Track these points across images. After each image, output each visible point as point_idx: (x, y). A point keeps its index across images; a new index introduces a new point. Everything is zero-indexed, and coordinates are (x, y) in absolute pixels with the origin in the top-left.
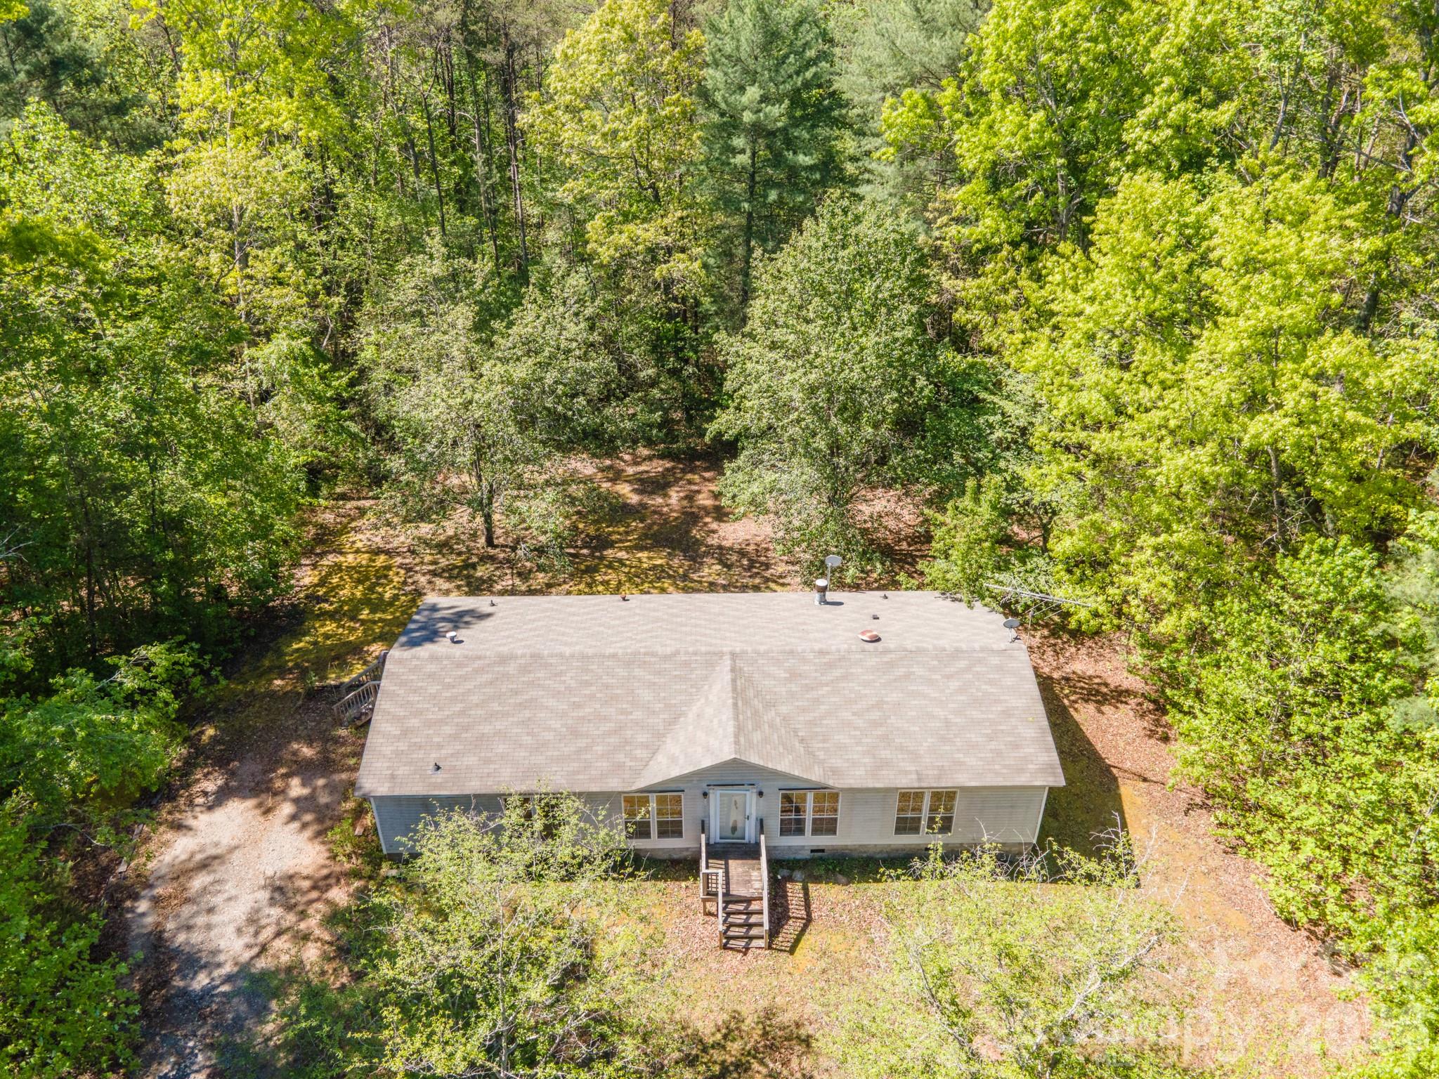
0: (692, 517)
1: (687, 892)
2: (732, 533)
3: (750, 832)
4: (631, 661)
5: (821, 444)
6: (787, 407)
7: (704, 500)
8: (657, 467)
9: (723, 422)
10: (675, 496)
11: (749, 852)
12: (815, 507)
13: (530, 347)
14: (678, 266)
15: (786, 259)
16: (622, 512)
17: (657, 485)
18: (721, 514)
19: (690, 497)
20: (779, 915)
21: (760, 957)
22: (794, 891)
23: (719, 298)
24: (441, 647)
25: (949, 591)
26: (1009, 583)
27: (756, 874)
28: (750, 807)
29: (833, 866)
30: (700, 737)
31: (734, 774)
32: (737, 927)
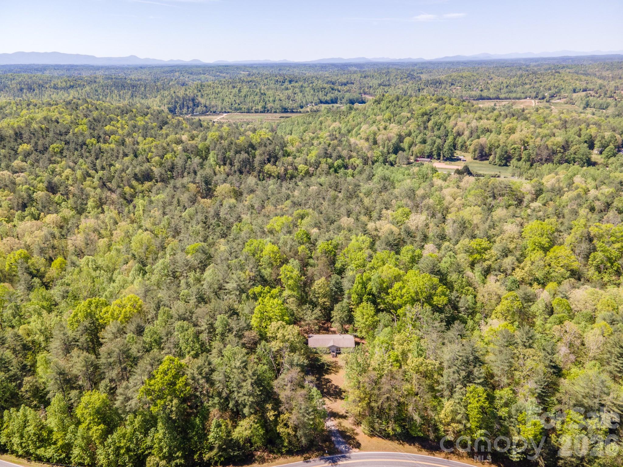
0: (328, 327)
1: (330, 355)
2: (332, 329)
3: (334, 351)
4: (325, 339)
5: (340, 321)
8: (324, 322)
9: (332, 319)
10: (326, 325)
12: (340, 327)
13: (316, 313)
14: (327, 303)
15: (337, 305)
16: (321, 327)
17: (324, 324)
18: (331, 327)
19: (328, 325)
20: (336, 356)
23: (331, 306)
24: (311, 338)
25: (350, 334)
27: (335, 354)
28: (334, 349)
29: (339, 353)
30: (331, 344)
31: (333, 346)
32: (333, 357)
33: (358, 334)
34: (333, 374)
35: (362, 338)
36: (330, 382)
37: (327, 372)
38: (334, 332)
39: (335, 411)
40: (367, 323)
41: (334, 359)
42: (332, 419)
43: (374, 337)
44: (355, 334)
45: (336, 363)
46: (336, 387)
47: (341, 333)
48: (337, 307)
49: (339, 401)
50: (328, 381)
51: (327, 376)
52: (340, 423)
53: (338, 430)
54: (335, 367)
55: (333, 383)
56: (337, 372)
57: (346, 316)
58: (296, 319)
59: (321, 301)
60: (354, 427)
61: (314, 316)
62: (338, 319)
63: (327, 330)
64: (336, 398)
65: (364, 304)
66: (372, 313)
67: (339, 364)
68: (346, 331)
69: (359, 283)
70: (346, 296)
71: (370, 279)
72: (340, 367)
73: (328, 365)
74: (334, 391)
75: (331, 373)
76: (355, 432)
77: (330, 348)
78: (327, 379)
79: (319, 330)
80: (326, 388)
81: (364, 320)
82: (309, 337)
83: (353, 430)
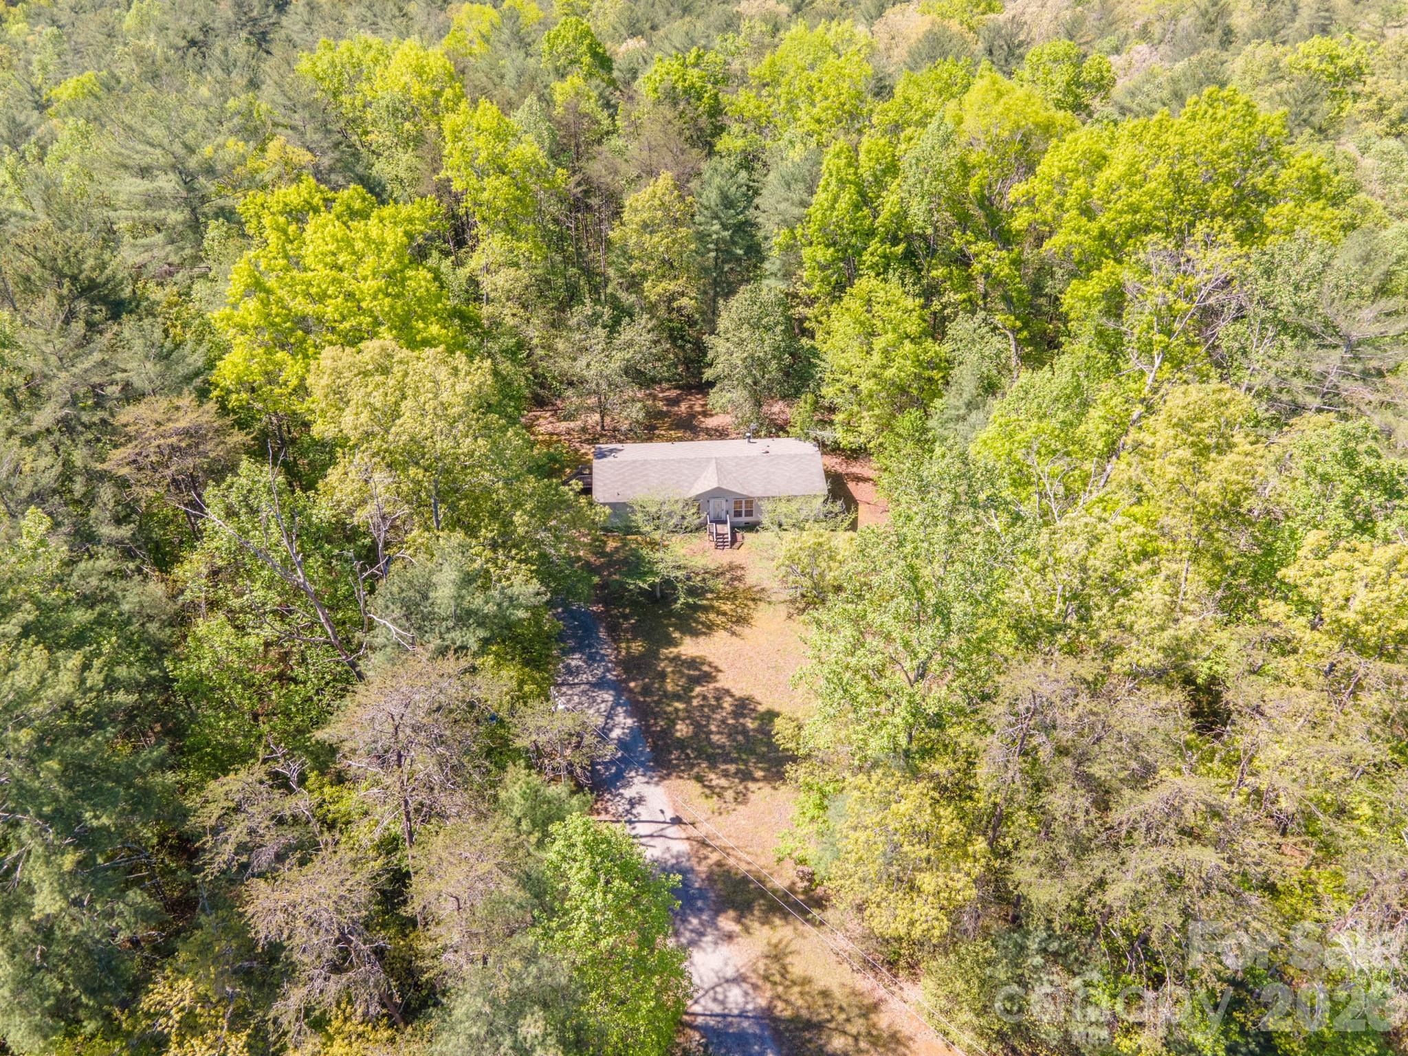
0: (692, 416)
1: (704, 535)
2: (710, 422)
3: (723, 515)
4: (679, 461)
5: (749, 381)
6: (736, 367)
7: (698, 408)
8: (673, 393)
9: (708, 374)
10: (683, 407)
11: (725, 522)
12: (748, 408)
13: (630, 344)
14: (684, 301)
15: (733, 302)
16: (660, 415)
17: (675, 402)
18: (705, 414)
19: (691, 407)
20: (734, 540)
21: (727, 550)
22: (739, 536)
23: (703, 313)
24: (610, 459)
25: (798, 438)
26: (820, 433)
27: (726, 529)
28: (723, 506)
29: (752, 527)
30: (706, 482)
31: (718, 493)
32: (720, 542)
33: (837, 434)
34: (720, 636)
35: (857, 454)
36: (707, 678)
37: (691, 623)
38: (721, 434)
39: (741, 863)
40: (889, 373)
41: (726, 557)
42: (727, 922)
43: (923, 441)
44: (827, 434)
45: (734, 573)
46: (743, 706)
47: (756, 434)
48: (732, 311)
49: (760, 793)
50: (700, 673)
51: (689, 648)
52: (777, 955)
53: (766, 1016)
54: (731, 596)
55: (724, 682)
56: (741, 620)
57: (777, 352)
58: (540, 380)
59: (653, 290)
60: (865, 983)
61: (619, 359)
62: (741, 370)
63: (689, 427)
64: (746, 776)
65: (866, 283)
66: (913, 327)
67: (751, 578)
68: (779, 428)
69: (842, 183)
70: (773, 264)
71: (892, 169)
72: (756, 597)
73: (692, 592)
74: (732, 732)
75: (710, 628)
76: (883, 1021)
77: (701, 502)
78: (693, 663)
79: (651, 428)
80: (689, 716)
81: (877, 358)
82: (601, 455)
83: (870, 1009)
